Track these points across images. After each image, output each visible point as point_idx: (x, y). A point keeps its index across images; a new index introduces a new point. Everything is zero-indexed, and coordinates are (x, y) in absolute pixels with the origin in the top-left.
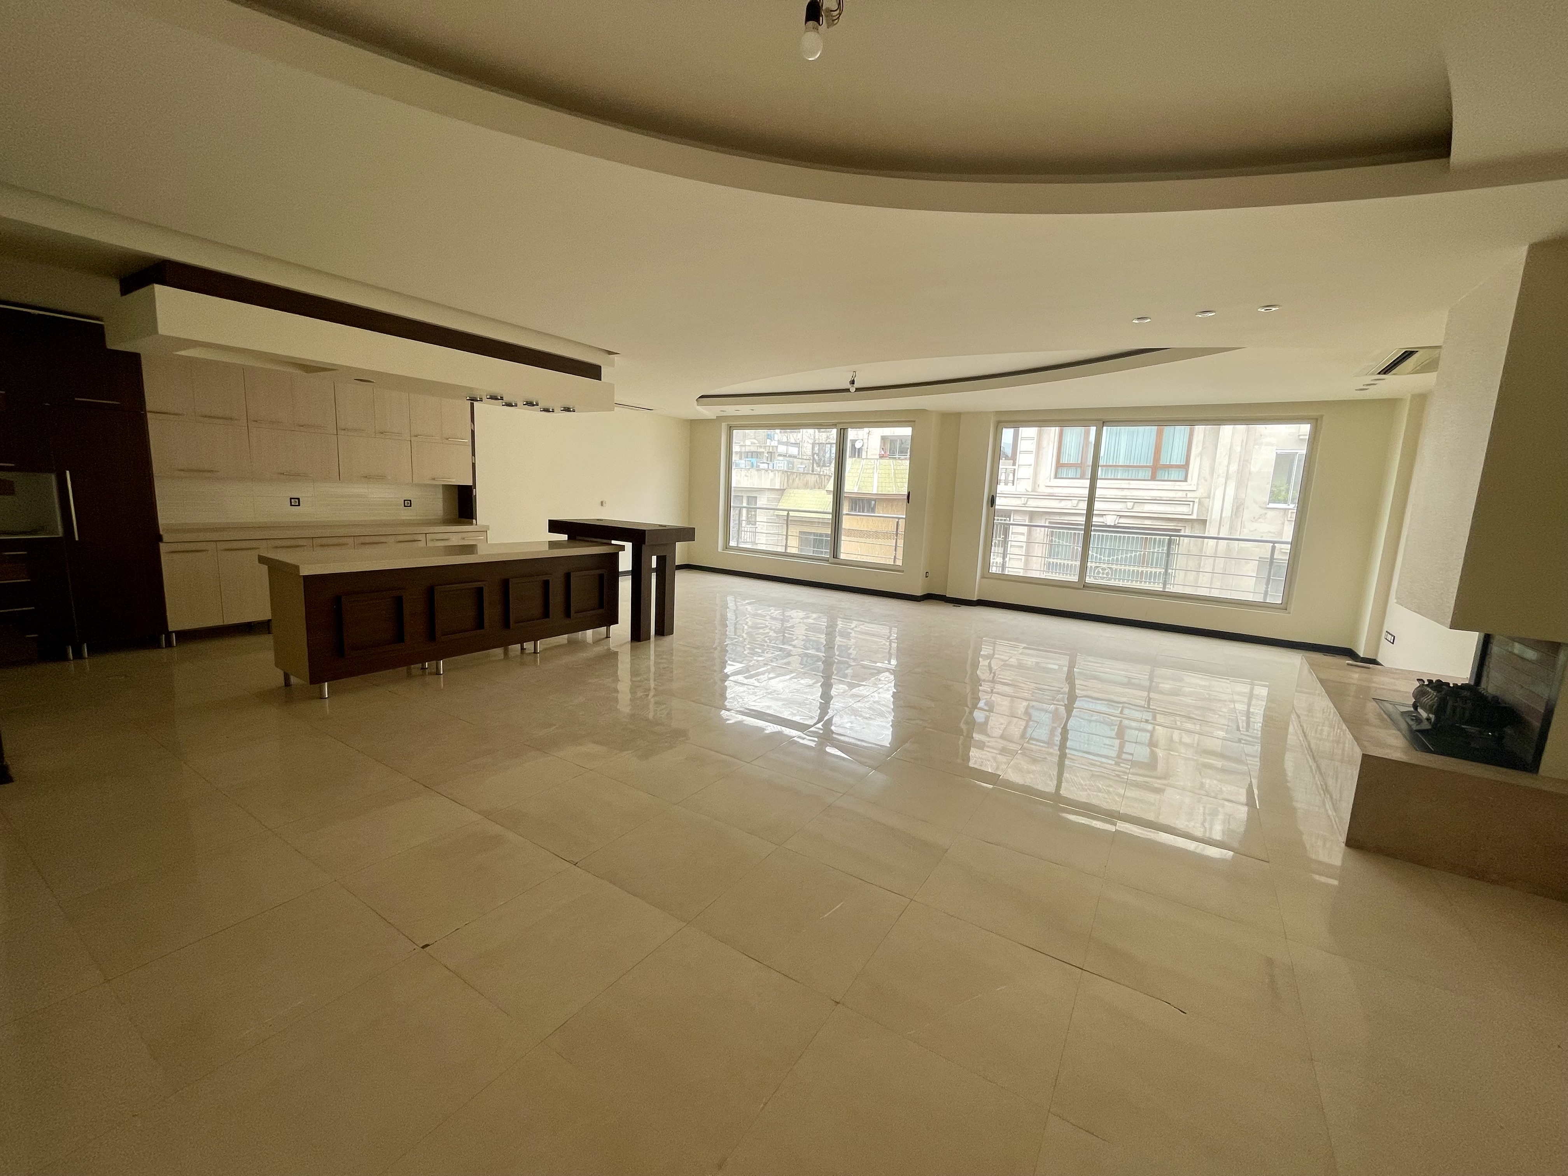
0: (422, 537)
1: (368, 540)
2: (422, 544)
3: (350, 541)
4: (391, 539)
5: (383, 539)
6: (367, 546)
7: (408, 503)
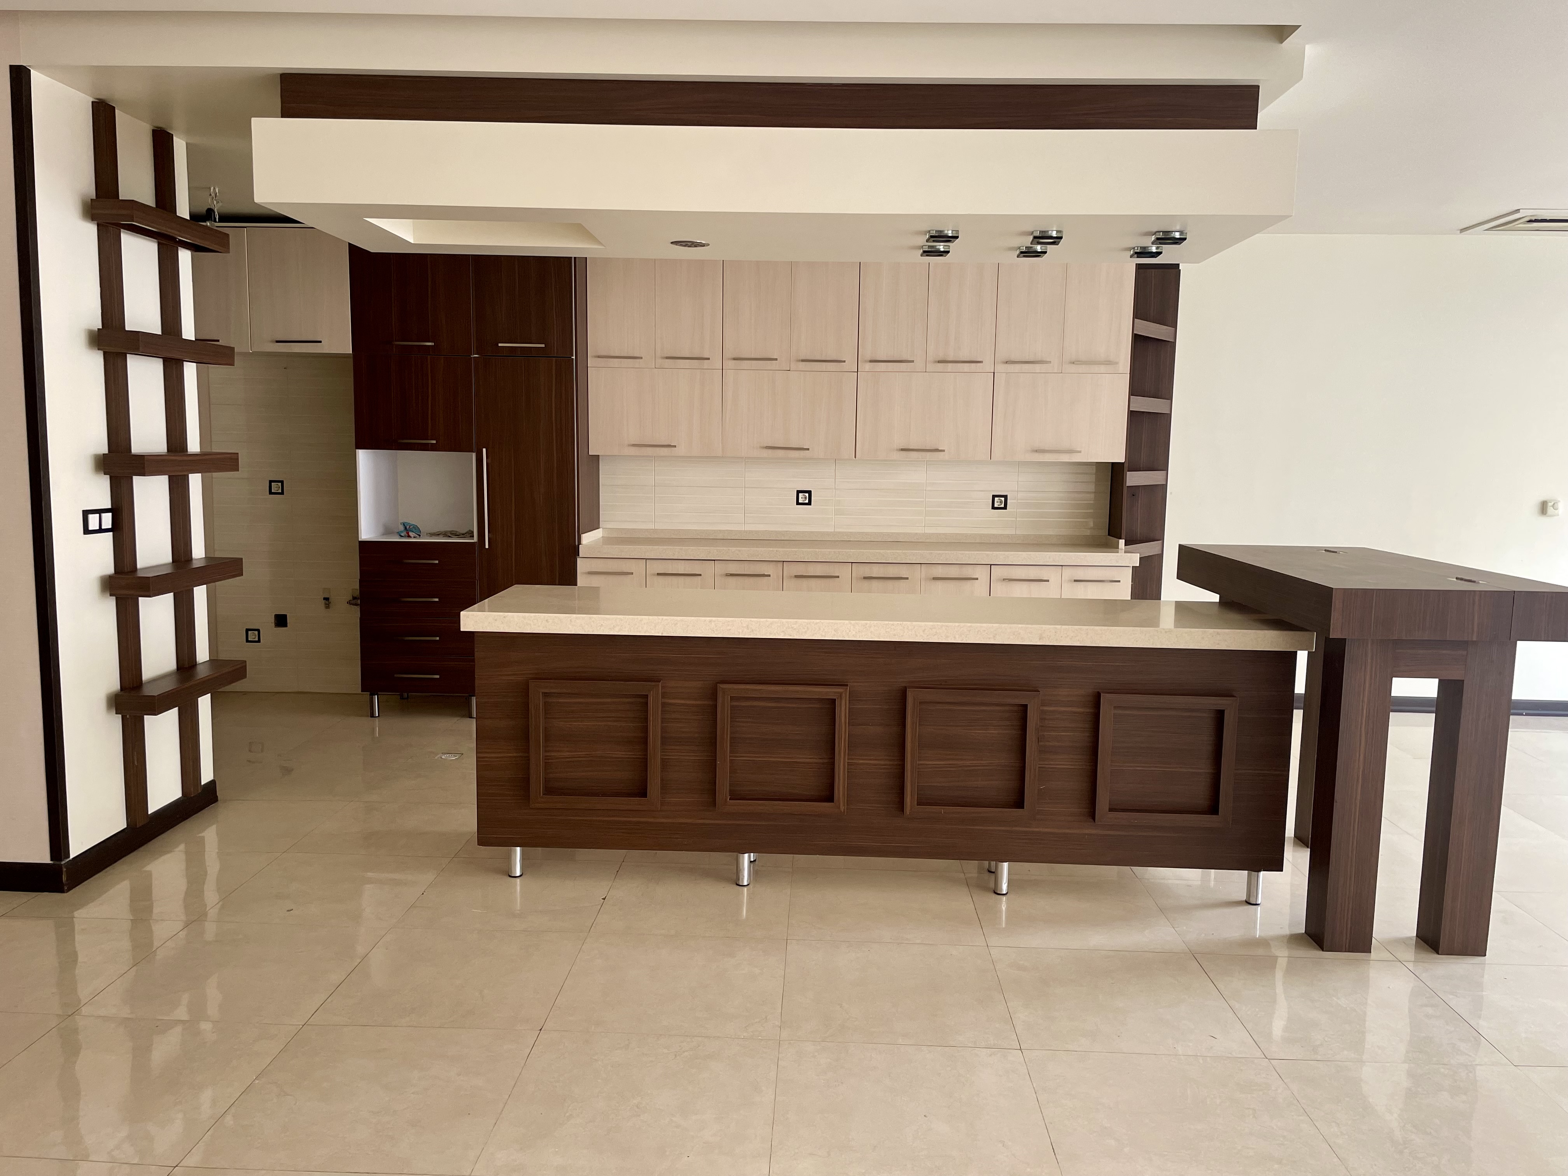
0: (981, 573)
1: (876, 571)
2: (979, 588)
3: (845, 572)
4: (919, 573)
5: (903, 571)
6: (875, 584)
7: (1000, 502)
